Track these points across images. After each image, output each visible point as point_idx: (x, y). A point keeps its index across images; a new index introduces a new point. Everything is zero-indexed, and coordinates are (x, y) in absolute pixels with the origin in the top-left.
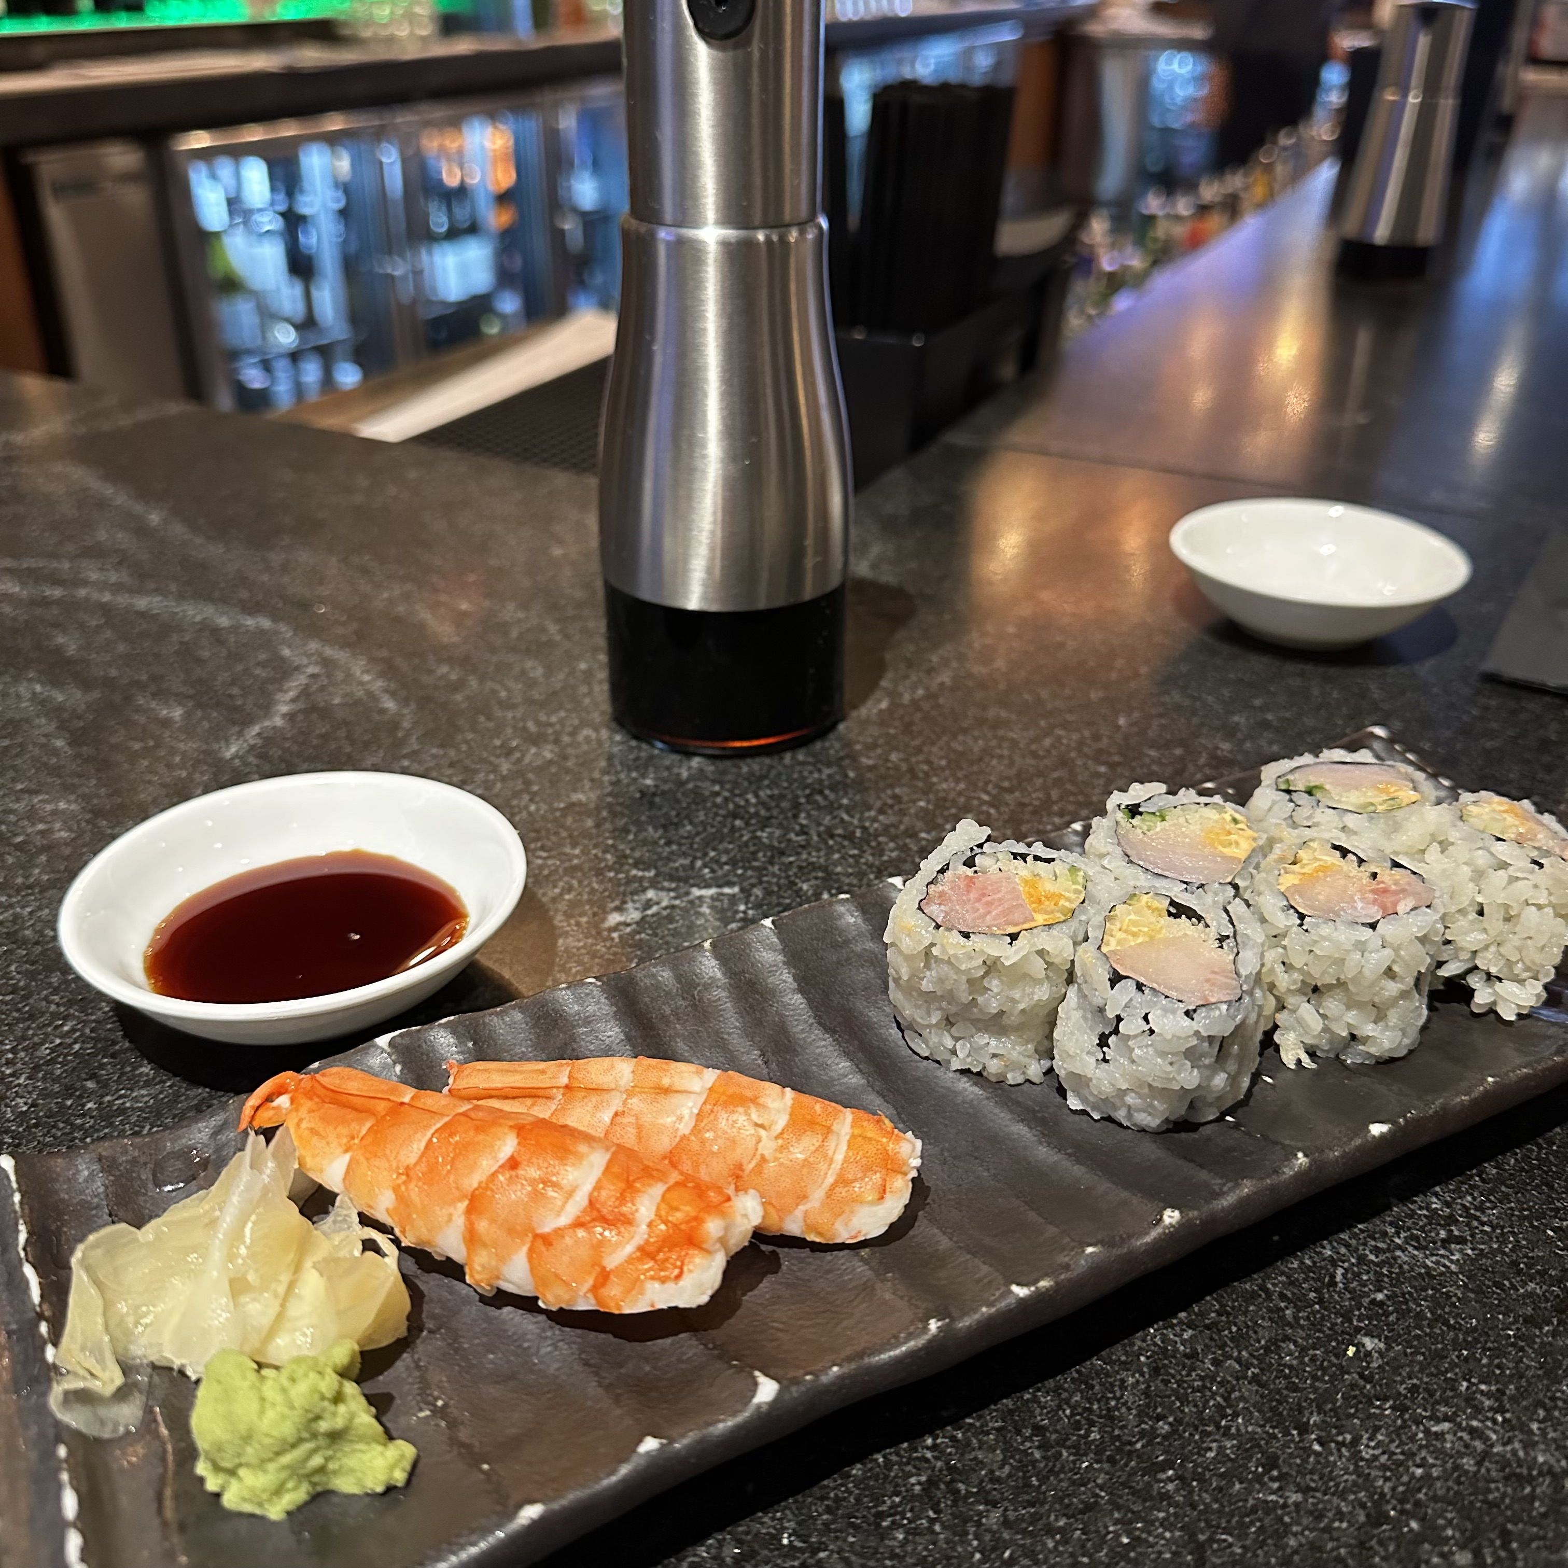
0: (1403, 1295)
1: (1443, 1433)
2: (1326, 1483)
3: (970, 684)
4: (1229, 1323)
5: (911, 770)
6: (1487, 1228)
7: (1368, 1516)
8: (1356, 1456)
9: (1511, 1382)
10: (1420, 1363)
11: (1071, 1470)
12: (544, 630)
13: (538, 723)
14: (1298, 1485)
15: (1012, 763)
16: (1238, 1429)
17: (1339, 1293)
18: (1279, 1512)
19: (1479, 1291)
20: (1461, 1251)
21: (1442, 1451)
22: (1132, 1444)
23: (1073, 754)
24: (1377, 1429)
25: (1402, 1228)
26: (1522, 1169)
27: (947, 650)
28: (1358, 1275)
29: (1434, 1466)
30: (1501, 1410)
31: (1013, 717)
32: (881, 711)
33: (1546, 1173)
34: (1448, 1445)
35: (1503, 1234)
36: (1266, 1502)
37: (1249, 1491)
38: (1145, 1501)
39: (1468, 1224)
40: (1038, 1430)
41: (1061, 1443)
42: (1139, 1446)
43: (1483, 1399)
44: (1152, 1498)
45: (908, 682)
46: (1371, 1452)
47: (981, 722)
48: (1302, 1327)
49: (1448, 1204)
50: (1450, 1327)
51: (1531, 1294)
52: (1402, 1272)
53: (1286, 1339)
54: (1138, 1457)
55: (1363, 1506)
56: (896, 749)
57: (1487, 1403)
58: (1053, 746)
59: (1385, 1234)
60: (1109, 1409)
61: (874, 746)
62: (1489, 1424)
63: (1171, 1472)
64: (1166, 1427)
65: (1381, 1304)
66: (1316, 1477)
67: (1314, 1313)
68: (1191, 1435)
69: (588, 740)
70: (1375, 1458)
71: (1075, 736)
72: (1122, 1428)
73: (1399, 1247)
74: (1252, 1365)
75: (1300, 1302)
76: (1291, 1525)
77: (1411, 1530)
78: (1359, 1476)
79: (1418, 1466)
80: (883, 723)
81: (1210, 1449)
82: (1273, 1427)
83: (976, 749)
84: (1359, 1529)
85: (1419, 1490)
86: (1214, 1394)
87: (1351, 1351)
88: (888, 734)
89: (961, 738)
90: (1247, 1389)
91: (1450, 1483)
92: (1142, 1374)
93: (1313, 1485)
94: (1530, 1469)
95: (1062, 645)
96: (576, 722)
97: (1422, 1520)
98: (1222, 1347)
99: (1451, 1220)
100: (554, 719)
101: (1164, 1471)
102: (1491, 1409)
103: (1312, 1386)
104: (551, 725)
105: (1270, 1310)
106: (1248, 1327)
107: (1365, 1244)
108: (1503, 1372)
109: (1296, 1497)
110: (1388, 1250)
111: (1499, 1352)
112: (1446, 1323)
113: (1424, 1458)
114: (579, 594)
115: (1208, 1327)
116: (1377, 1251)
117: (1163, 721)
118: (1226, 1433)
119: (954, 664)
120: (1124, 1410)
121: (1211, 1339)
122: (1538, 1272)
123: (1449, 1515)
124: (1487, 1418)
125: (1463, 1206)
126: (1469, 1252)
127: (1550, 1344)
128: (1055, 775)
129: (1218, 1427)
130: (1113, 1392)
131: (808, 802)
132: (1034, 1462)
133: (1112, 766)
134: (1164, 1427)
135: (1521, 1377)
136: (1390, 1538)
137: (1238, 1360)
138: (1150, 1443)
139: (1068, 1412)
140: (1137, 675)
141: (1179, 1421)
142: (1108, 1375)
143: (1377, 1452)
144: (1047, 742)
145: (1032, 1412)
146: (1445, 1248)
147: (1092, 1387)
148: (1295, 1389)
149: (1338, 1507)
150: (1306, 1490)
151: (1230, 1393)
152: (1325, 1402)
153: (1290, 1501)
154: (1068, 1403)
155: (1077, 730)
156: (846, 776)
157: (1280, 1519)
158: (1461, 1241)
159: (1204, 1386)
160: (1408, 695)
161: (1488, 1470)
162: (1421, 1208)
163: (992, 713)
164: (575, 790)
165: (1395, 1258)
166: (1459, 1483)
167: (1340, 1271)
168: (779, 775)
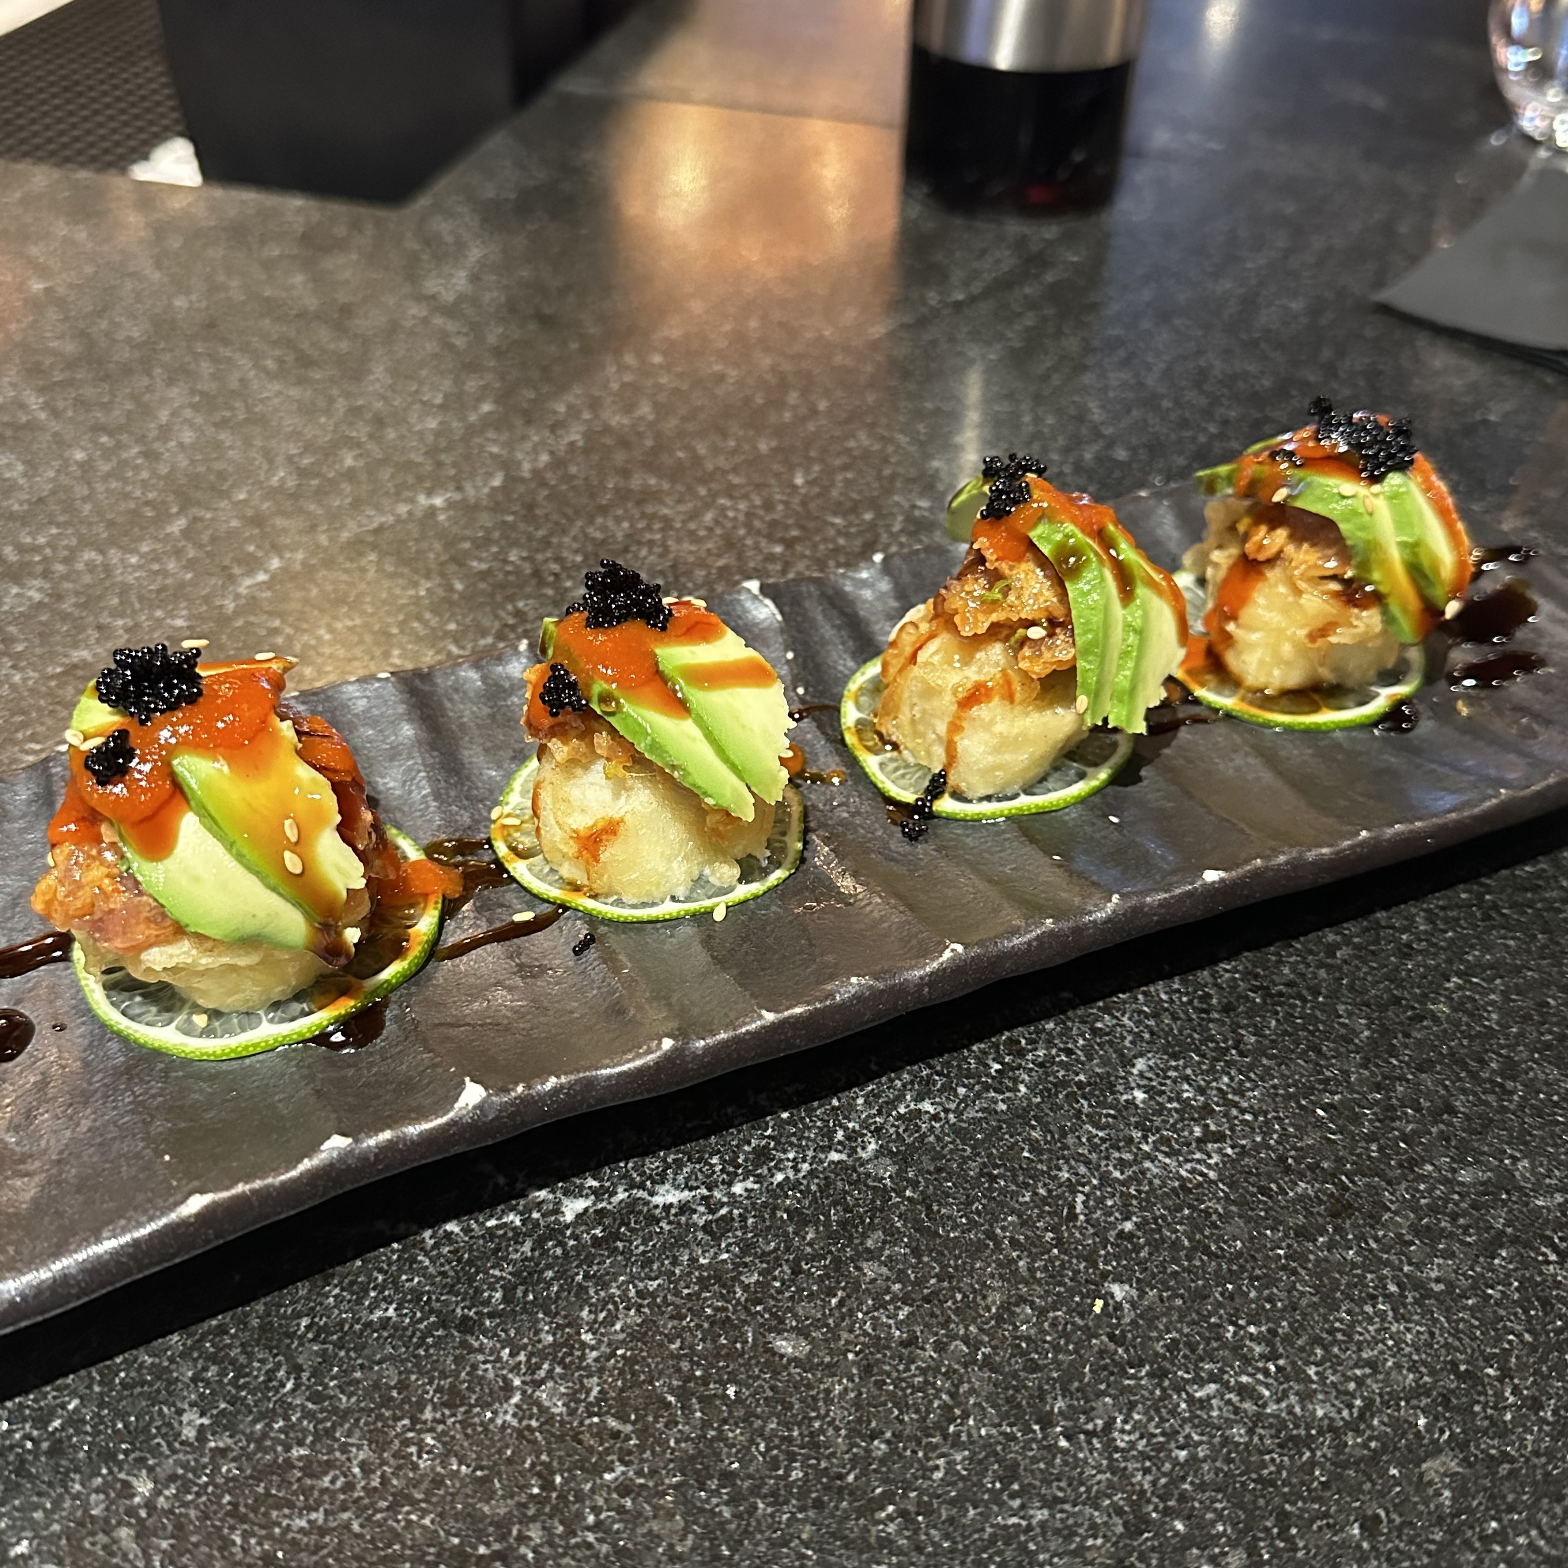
0: (1155, 1219)
1: (1209, 1398)
2: (1075, 1490)
3: (608, 441)
4: (952, 1289)
5: (536, 573)
6: (1248, 1117)
7: (1125, 1524)
8: (1110, 1447)
9: (1283, 1318)
10: (1179, 1309)
11: (769, 1527)
12: (22, 406)
13: (21, 549)
14: (1043, 1498)
15: (666, 550)
16: (969, 1435)
17: (1081, 1229)
18: (1023, 1538)
19: (1242, 1203)
20: (1220, 1151)
21: (1207, 1423)
22: (841, 1477)
23: (742, 532)
24: (1132, 1406)
25: (1149, 1130)
26: (1285, 1033)
27: (575, 394)
28: (1101, 1201)
29: (1201, 1443)
30: (1273, 1356)
31: (666, 486)
32: (494, 489)
33: (1312, 1033)
34: (1215, 1414)
35: (1267, 1122)
36: (1006, 1527)
37: (985, 1517)
38: (861, 1552)
39: (1226, 1115)
40: (727, 1477)
41: (755, 1491)
42: (851, 1478)
43: (1252, 1344)
44: (870, 1548)
45: (528, 446)
46: (1127, 1438)
47: (623, 495)
48: (1039, 1282)
49: (1201, 1091)
50: (1210, 1255)
51: (1301, 1198)
52: (1153, 1190)
53: (1022, 1300)
54: (851, 1493)
55: (1120, 1512)
56: (515, 544)
57: (1258, 1349)
58: (717, 522)
59: (1130, 1140)
60: (812, 1434)
61: (487, 541)
62: (1260, 1377)
63: (891, 1508)
64: (883, 1446)
65: (1130, 1236)
66: (1063, 1484)
67: (1051, 1260)
68: (914, 1452)
69: (91, 567)
70: (1132, 1445)
71: (742, 506)
72: (828, 1457)
73: (1148, 1157)
74: (982, 1343)
75: (1034, 1248)
76: (1036, 1553)
77: (1177, 1533)
78: (1113, 1473)
79: (1182, 1448)
80: (496, 508)
81: (937, 1468)
82: (1011, 1425)
83: (620, 536)
84: (1115, 1544)
85: (1183, 1479)
86: (939, 1390)
87: (1099, 1304)
88: (504, 522)
89: (600, 520)
90: (978, 1378)
91: (1218, 1464)
92: (851, 1379)
93: (1061, 1494)
94: (1308, 1428)
95: (720, 378)
96: (74, 542)
97: (1188, 1518)
98: (945, 1324)
99: (1207, 1110)
100: (42, 540)
101: (883, 1508)
102: (1262, 1356)
103: (1055, 1360)
104: (37, 549)
105: (1000, 1265)
106: (975, 1291)
107: (1107, 1158)
108: (1274, 1305)
109: (1041, 1515)
110: (1136, 1161)
111: (1269, 1281)
112: (1207, 1251)
113: (1188, 1437)
114: (70, 348)
115: (927, 1300)
116: (1122, 1164)
117: (850, 475)
118: (956, 1443)
119: (586, 415)
120: (831, 1432)
121: (933, 1315)
122: (1309, 1166)
123: (1219, 1506)
124: (1258, 1369)
125: (1220, 1090)
126: (1229, 1151)
127: (1326, 1260)
128: (721, 563)
129: (945, 1436)
130: (815, 1409)
131: (402, 632)
132: (723, 1524)
133: (789, 544)
134: (880, 1447)
135: (1295, 1310)
136: (1153, 1549)
137: (966, 1340)
138: (864, 1473)
139: (762, 1447)
140: (814, 412)
141: (897, 1436)
142: (809, 1387)
143: (1133, 1437)
144: (709, 517)
145: (717, 1455)
146: (1201, 1150)
147: (790, 1406)
148: (1033, 1367)
149: (1091, 1518)
150: (1051, 1503)
151: (957, 1387)
152: (1070, 1381)
153: (1034, 1522)
154: (761, 1435)
155: (746, 497)
156: (451, 589)
157: (1023, 1548)
158: (1219, 1137)
159: (926, 1382)
160: (1135, 413)
161: (1261, 1438)
162: (1170, 1100)
163: (636, 483)
164: (75, 646)
165: (1143, 1172)
166: (1229, 1461)
167: (1080, 1198)
168: (361, 595)
